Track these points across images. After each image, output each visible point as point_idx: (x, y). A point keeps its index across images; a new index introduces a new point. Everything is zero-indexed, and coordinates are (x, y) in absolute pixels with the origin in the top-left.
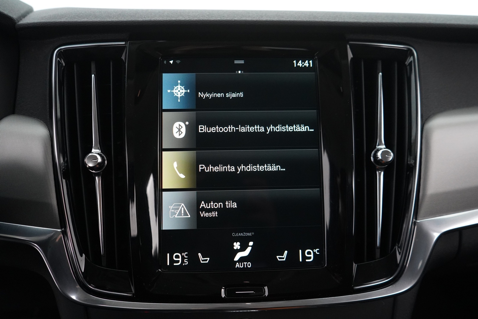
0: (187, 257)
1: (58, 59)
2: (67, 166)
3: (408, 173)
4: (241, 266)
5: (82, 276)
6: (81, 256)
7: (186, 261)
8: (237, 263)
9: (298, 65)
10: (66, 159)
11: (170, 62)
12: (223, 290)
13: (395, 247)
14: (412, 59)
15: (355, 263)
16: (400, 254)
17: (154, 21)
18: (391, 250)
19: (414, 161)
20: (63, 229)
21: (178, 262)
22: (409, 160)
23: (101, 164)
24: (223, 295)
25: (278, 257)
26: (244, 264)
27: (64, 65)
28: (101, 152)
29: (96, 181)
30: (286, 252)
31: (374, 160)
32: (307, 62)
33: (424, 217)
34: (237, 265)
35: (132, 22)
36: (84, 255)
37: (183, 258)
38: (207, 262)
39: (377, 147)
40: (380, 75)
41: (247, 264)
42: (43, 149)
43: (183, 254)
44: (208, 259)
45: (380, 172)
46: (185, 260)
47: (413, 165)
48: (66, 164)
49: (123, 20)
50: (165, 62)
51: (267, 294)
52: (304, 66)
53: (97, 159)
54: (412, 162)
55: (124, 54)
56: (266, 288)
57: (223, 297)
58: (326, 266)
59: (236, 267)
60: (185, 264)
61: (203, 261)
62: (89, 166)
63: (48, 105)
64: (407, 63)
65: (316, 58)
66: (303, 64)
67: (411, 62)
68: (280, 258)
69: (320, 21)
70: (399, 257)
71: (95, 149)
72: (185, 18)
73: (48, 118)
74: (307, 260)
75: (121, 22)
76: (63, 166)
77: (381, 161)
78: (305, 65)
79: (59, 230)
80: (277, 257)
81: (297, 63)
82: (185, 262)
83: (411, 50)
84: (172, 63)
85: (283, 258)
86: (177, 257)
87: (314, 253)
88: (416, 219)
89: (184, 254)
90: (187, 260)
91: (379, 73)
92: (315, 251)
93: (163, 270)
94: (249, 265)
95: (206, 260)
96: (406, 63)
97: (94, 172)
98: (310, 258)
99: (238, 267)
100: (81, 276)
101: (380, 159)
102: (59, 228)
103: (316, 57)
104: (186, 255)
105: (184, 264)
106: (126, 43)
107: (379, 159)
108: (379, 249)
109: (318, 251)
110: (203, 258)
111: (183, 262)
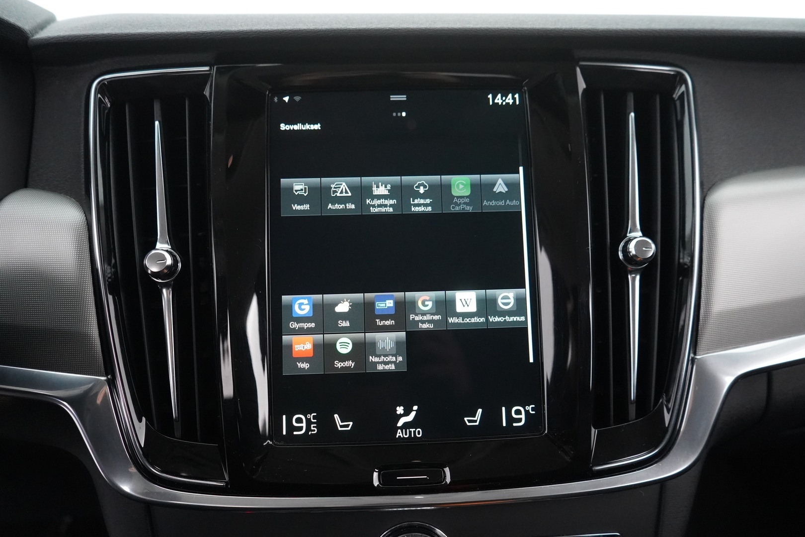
0: (316, 421)
1: (99, 96)
2: (115, 273)
3: (681, 278)
4: (406, 434)
5: (141, 452)
6: (140, 421)
7: (314, 427)
8: (399, 431)
9: (496, 101)
10: (113, 261)
11: (284, 99)
12: (375, 475)
13: (661, 400)
14: (683, 88)
15: (595, 428)
16: (668, 413)
17: (256, 32)
18: (654, 407)
19: (689, 259)
20: (109, 377)
21: (300, 429)
22: (681, 256)
23: (172, 268)
24: (376, 483)
25: (467, 420)
26: (410, 432)
27: (109, 106)
28: (172, 249)
29: (164, 296)
30: (480, 411)
31: (623, 256)
32: (510, 96)
33: (708, 350)
34: (399, 434)
35: (221, 33)
36: (144, 419)
37: (309, 423)
38: (349, 429)
39: (628, 235)
40: (632, 116)
41: (415, 432)
42: (76, 245)
43: (309, 416)
44: (351, 423)
45: (634, 275)
46: (312, 425)
47: (689, 264)
48: (113, 270)
49: (205, 30)
50: (276, 99)
51: (448, 480)
52: (506, 103)
53: (164, 259)
54: (687, 260)
55: (209, 87)
56: (447, 470)
57: (376, 485)
58: (546, 432)
59: (397, 437)
60: (312, 433)
61: (341, 426)
62: (152, 272)
63: (83, 172)
64: (676, 96)
65: (525, 90)
66: (505, 101)
67: (683, 93)
68: (470, 421)
69: (530, 29)
70: (667, 417)
71: (161, 243)
72: (307, 26)
73: (84, 193)
74: (515, 425)
75: (203, 34)
76: (109, 274)
77: (634, 258)
78: (507, 101)
79: (103, 378)
81: (494, 99)
82: (312, 428)
83: (682, 75)
84: (287, 102)
85: (475, 421)
86: (299, 420)
87: (527, 412)
88: (695, 354)
89: (311, 416)
90: (316, 425)
91: (630, 113)
92: (527, 408)
93: (276, 443)
94: (419, 433)
95: (347, 426)
96: (674, 96)
97: (160, 281)
98: (520, 420)
99: (400, 436)
100: (139, 453)
101: (633, 255)
102: (103, 374)
103: (526, 88)
104: (314, 417)
105: (310, 433)
106: (211, 68)
107: (631, 254)
108: (635, 405)
109: (533, 409)
110: (342, 422)
111: (308, 428)
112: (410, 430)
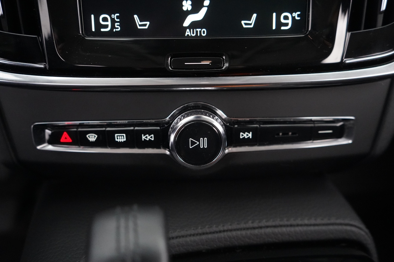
0: (118, 20)
4: (193, 33)
7: (117, 25)
8: (188, 30)
21: (106, 26)
26: (197, 32)
30: (255, 16)
34: (188, 33)
37: (113, 21)
38: (146, 27)
41: (200, 32)
43: (113, 16)
44: (148, 23)
46: (116, 24)
60: (117, 30)
61: (140, 25)
68: (246, 24)
74: (282, 28)
80: (243, 22)
85: (251, 24)
86: (105, 19)
87: (293, 18)
89: (115, 16)
90: (119, 24)
92: (294, 14)
94: (204, 32)
95: (145, 25)
98: (287, 25)
99: (188, 35)
104: (118, 17)
105: (114, 30)
108: (384, 14)
109: (298, 16)
110: (141, 21)
111: (113, 27)
112: (197, 30)
